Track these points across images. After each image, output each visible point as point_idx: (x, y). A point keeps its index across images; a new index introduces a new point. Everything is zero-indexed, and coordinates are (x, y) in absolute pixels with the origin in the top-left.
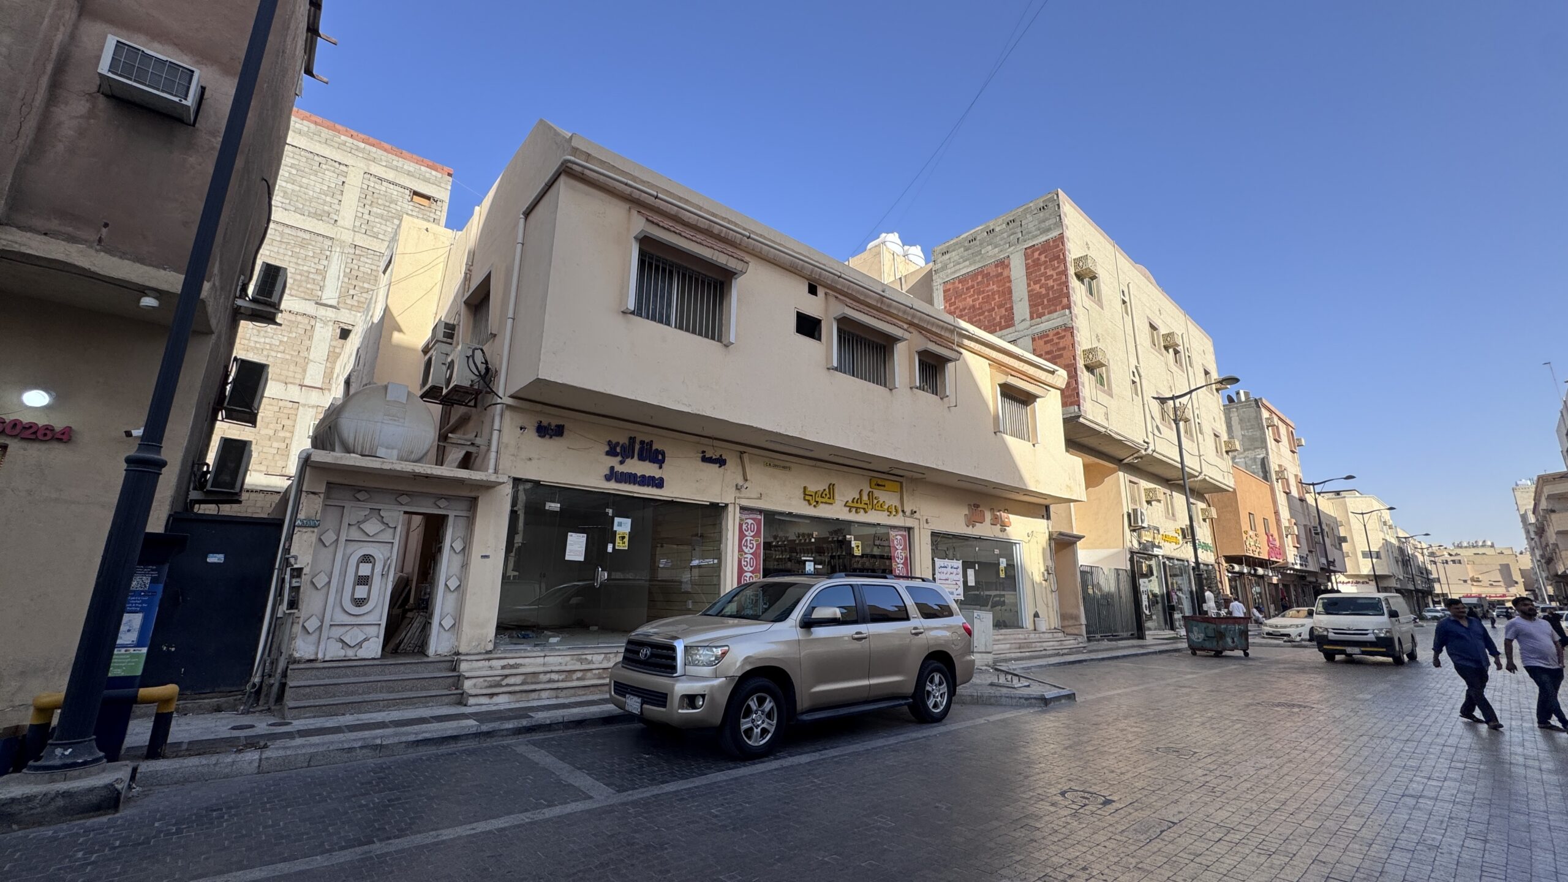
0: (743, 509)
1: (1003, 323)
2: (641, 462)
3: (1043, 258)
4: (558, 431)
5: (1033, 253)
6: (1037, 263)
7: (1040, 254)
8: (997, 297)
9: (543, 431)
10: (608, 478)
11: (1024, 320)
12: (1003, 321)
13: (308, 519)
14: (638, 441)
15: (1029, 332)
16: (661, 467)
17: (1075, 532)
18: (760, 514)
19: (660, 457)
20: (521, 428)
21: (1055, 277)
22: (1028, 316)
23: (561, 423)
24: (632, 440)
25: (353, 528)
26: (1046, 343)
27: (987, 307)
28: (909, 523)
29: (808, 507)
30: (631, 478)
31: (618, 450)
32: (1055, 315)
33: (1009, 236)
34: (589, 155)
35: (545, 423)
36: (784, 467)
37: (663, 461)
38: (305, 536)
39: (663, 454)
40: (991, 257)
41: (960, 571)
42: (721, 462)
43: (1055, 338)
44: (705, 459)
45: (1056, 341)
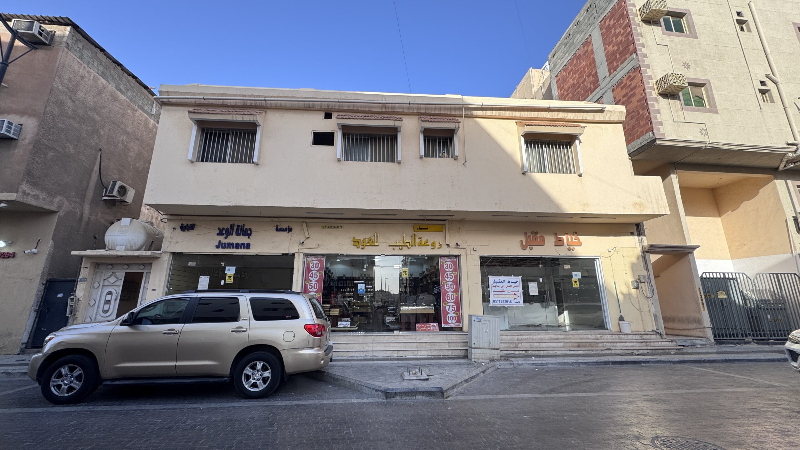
0: (306, 255)
1: (592, 87)
2: (238, 237)
3: (612, 22)
4: (191, 227)
5: (605, 22)
6: (609, 29)
7: (610, 21)
8: (586, 69)
9: (184, 228)
10: (217, 247)
11: (605, 78)
12: (592, 85)
13: (83, 278)
14: (236, 226)
15: (610, 85)
16: (249, 238)
17: (689, 243)
18: (323, 257)
19: (249, 232)
20: (174, 229)
21: (622, 32)
22: (607, 74)
23: (193, 223)
24: (232, 226)
25: (106, 281)
26: (622, 89)
27: (582, 80)
28: (455, 252)
29: (356, 249)
30: (230, 245)
31: (224, 232)
32: (625, 63)
33: (589, 20)
34: (168, 92)
35: (185, 224)
36: (337, 227)
37: (250, 235)
38: (82, 285)
39: (250, 230)
40: (580, 42)
41: (520, 284)
42: (289, 230)
43: (627, 82)
44: (278, 230)
45: (629, 83)
